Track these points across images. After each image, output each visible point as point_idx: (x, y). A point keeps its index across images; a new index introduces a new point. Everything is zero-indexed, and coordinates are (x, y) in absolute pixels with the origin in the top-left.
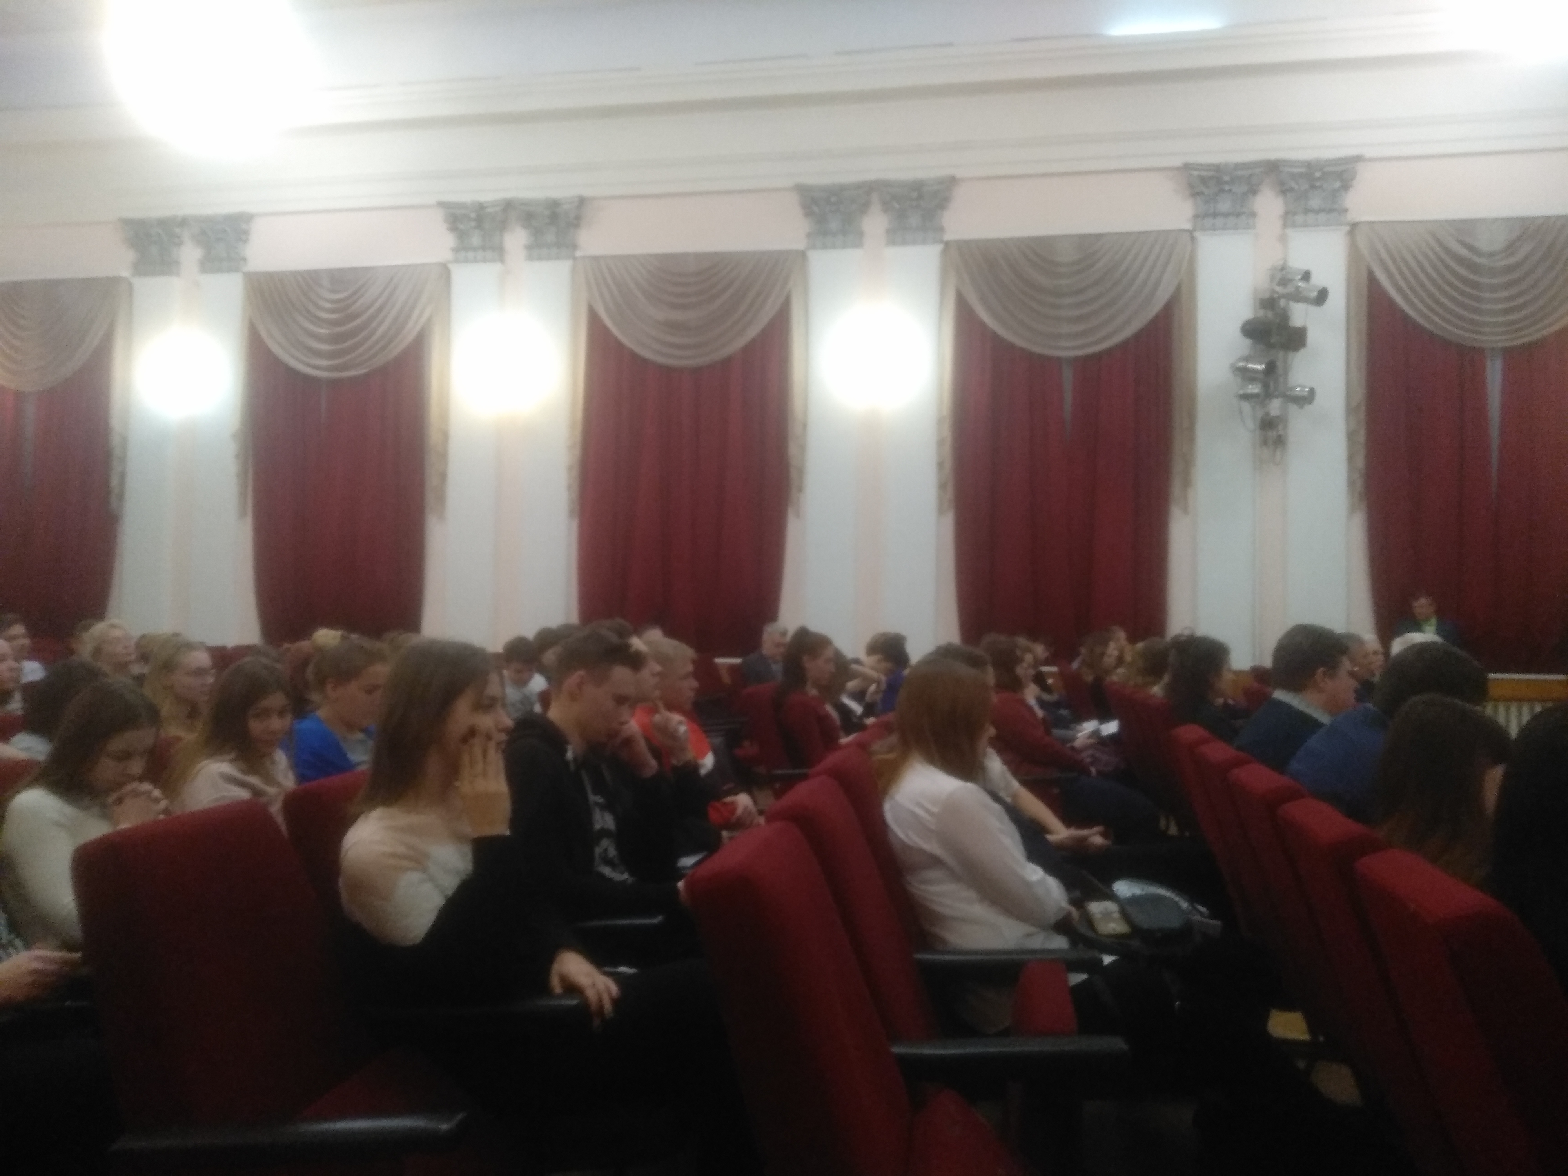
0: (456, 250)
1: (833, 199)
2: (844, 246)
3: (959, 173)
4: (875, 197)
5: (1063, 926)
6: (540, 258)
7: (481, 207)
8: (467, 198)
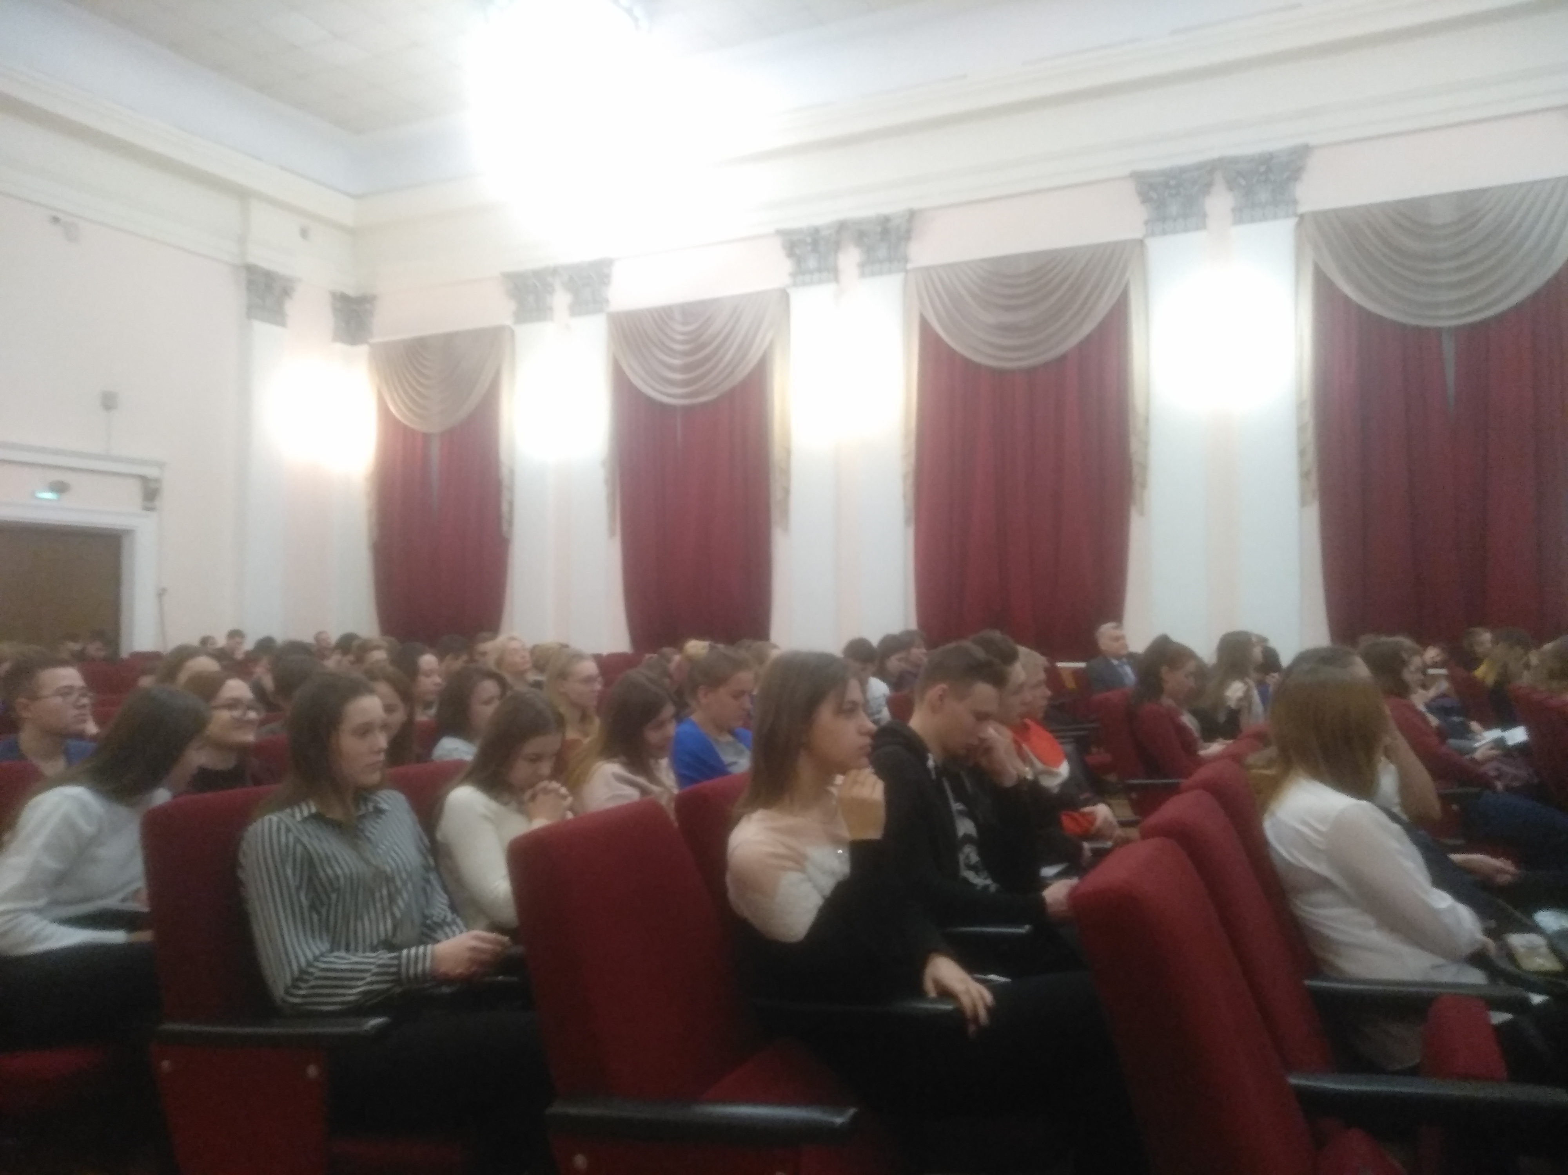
0: (794, 275)
1: (1172, 183)
2: (1186, 230)
3: (1313, 141)
4: (1218, 177)
5: (1479, 959)
6: (873, 274)
7: (816, 231)
8: (802, 223)
